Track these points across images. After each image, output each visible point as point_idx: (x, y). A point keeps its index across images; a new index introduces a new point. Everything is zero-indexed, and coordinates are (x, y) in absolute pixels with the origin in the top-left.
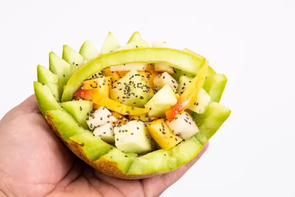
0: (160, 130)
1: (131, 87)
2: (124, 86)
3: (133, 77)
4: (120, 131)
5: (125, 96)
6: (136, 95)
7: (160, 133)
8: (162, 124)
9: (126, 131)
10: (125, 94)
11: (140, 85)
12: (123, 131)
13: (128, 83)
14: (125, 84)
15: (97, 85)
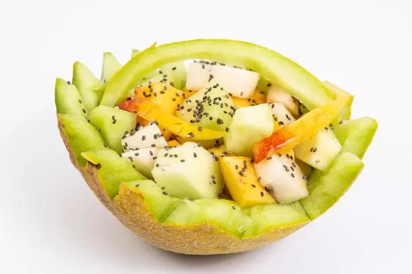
0: (237, 167)
1: (205, 105)
2: (196, 104)
3: (210, 90)
4: (166, 155)
5: (194, 119)
6: (210, 116)
7: (235, 173)
8: (245, 162)
9: (176, 156)
10: (195, 116)
11: (217, 101)
12: (171, 156)
13: (201, 100)
14: (197, 102)
15: (151, 91)
